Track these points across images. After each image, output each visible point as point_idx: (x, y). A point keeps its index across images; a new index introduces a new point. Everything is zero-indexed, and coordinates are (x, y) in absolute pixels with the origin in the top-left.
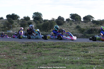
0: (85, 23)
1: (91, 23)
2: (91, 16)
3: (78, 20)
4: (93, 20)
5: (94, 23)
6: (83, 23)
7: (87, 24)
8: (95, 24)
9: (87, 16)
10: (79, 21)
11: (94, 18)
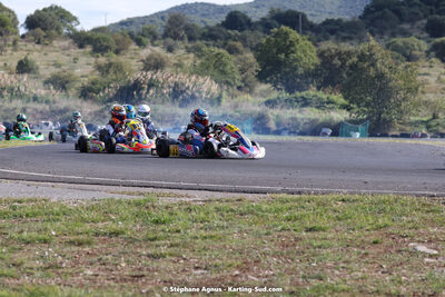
0: (38, 47)
1: (66, 43)
2: (63, 11)
3: (7, 32)
4: (71, 28)
5: (81, 46)
6: (30, 46)
7: (47, 48)
8: (89, 49)
9: (44, 10)
10: (12, 38)
11: (75, 19)
